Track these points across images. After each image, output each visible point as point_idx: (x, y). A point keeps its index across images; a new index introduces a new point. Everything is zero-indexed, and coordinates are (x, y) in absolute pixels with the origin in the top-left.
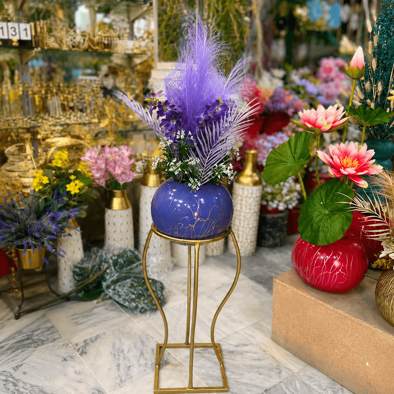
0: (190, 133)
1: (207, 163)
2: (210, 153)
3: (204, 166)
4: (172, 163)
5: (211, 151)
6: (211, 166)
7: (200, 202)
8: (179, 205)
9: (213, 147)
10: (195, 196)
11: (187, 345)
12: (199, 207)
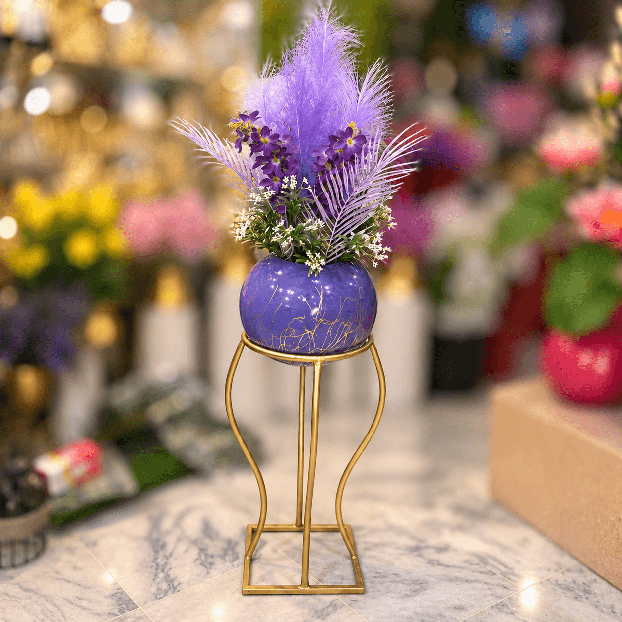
0: (305, 180)
1: (337, 229)
2: (341, 213)
3: (331, 234)
4: (276, 229)
5: (342, 209)
6: (342, 234)
7: (325, 291)
8: (287, 299)
9: (346, 203)
10: (317, 281)
11: (300, 528)
12: (321, 301)
